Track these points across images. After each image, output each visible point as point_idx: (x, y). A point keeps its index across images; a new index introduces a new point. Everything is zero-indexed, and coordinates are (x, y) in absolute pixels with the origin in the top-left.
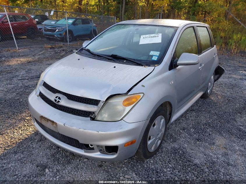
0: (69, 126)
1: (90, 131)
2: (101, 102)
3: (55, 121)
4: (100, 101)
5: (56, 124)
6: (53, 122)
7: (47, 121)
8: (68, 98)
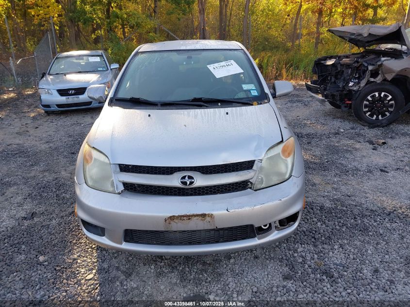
0: (237, 210)
1: (270, 204)
2: (256, 162)
3: (207, 213)
4: (254, 161)
5: (211, 216)
6: (204, 216)
7: (189, 219)
8: (203, 173)
